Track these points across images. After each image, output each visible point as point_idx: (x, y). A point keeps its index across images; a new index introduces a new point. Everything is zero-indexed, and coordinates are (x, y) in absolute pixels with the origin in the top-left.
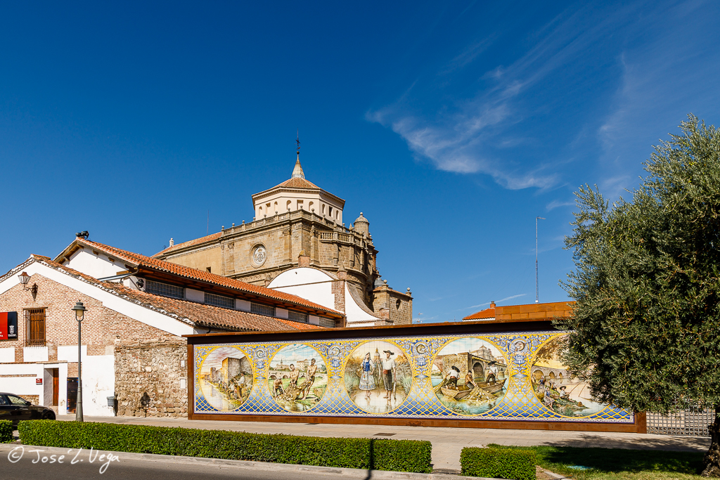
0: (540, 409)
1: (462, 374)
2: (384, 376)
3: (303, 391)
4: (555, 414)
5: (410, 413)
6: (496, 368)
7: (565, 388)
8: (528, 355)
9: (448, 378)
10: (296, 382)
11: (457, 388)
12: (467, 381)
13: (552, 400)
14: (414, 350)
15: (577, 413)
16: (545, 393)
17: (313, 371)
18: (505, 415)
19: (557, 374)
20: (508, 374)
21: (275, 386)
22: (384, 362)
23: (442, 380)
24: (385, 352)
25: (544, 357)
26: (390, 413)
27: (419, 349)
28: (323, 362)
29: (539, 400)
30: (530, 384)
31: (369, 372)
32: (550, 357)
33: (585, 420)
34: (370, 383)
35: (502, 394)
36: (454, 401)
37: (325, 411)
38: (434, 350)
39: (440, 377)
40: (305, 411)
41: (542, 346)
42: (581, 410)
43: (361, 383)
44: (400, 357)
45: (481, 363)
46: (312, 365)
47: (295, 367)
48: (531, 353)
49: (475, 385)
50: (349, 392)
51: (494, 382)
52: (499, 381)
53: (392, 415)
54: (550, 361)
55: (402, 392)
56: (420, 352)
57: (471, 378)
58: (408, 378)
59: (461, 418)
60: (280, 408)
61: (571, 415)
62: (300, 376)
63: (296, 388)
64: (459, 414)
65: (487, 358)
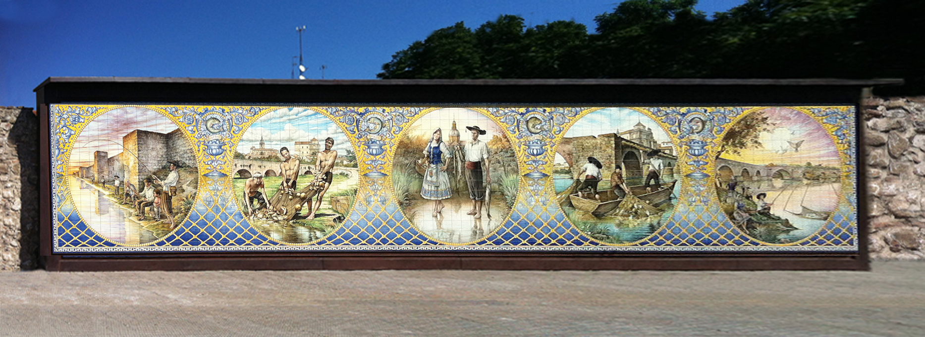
0: (729, 231)
1: (606, 172)
2: (468, 173)
3: (309, 201)
4: (751, 239)
5: (516, 242)
6: (660, 161)
7: (765, 195)
8: (709, 140)
9: (582, 178)
10: (294, 183)
11: (597, 196)
12: (614, 184)
13: (746, 215)
14: (523, 126)
15: (782, 236)
16: (736, 204)
17: (330, 162)
18: (676, 242)
19: (753, 172)
20: (679, 172)
21: (247, 191)
22: (467, 146)
23: (571, 182)
24: (470, 128)
25: (734, 145)
26: (480, 243)
27: (530, 125)
28: (348, 146)
29: (727, 218)
30: (713, 189)
31: (440, 166)
32: (742, 145)
33: (795, 249)
34: (442, 187)
35: (671, 206)
36: (593, 220)
37: (355, 242)
38: (556, 128)
39: (567, 176)
40: (314, 242)
41: (731, 125)
42: (788, 231)
43: (426, 186)
44: (496, 140)
45: (637, 153)
46: (327, 150)
47: (292, 153)
48: (713, 137)
49: (627, 190)
50: (401, 204)
51: (658, 185)
52: (665, 184)
53: (484, 247)
54: (743, 151)
55: (502, 204)
56: (533, 130)
57: (620, 177)
58: (512, 177)
59: (605, 248)
60: (260, 236)
61: (774, 240)
62: (302, 171)
63: (294, 196)
64: (601, 242)
65: (645, 144)
